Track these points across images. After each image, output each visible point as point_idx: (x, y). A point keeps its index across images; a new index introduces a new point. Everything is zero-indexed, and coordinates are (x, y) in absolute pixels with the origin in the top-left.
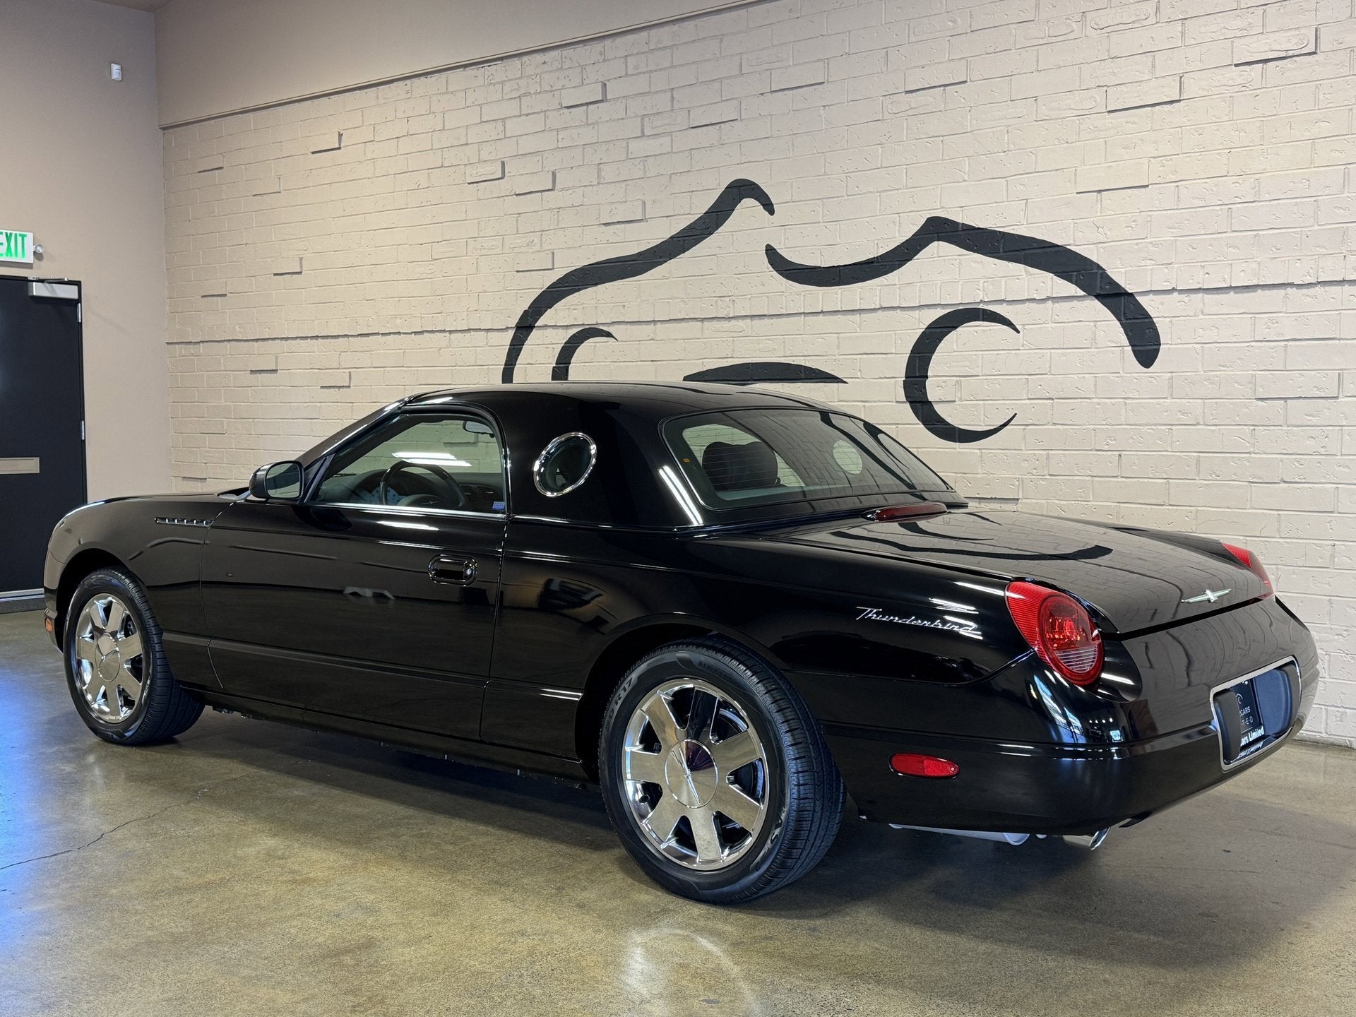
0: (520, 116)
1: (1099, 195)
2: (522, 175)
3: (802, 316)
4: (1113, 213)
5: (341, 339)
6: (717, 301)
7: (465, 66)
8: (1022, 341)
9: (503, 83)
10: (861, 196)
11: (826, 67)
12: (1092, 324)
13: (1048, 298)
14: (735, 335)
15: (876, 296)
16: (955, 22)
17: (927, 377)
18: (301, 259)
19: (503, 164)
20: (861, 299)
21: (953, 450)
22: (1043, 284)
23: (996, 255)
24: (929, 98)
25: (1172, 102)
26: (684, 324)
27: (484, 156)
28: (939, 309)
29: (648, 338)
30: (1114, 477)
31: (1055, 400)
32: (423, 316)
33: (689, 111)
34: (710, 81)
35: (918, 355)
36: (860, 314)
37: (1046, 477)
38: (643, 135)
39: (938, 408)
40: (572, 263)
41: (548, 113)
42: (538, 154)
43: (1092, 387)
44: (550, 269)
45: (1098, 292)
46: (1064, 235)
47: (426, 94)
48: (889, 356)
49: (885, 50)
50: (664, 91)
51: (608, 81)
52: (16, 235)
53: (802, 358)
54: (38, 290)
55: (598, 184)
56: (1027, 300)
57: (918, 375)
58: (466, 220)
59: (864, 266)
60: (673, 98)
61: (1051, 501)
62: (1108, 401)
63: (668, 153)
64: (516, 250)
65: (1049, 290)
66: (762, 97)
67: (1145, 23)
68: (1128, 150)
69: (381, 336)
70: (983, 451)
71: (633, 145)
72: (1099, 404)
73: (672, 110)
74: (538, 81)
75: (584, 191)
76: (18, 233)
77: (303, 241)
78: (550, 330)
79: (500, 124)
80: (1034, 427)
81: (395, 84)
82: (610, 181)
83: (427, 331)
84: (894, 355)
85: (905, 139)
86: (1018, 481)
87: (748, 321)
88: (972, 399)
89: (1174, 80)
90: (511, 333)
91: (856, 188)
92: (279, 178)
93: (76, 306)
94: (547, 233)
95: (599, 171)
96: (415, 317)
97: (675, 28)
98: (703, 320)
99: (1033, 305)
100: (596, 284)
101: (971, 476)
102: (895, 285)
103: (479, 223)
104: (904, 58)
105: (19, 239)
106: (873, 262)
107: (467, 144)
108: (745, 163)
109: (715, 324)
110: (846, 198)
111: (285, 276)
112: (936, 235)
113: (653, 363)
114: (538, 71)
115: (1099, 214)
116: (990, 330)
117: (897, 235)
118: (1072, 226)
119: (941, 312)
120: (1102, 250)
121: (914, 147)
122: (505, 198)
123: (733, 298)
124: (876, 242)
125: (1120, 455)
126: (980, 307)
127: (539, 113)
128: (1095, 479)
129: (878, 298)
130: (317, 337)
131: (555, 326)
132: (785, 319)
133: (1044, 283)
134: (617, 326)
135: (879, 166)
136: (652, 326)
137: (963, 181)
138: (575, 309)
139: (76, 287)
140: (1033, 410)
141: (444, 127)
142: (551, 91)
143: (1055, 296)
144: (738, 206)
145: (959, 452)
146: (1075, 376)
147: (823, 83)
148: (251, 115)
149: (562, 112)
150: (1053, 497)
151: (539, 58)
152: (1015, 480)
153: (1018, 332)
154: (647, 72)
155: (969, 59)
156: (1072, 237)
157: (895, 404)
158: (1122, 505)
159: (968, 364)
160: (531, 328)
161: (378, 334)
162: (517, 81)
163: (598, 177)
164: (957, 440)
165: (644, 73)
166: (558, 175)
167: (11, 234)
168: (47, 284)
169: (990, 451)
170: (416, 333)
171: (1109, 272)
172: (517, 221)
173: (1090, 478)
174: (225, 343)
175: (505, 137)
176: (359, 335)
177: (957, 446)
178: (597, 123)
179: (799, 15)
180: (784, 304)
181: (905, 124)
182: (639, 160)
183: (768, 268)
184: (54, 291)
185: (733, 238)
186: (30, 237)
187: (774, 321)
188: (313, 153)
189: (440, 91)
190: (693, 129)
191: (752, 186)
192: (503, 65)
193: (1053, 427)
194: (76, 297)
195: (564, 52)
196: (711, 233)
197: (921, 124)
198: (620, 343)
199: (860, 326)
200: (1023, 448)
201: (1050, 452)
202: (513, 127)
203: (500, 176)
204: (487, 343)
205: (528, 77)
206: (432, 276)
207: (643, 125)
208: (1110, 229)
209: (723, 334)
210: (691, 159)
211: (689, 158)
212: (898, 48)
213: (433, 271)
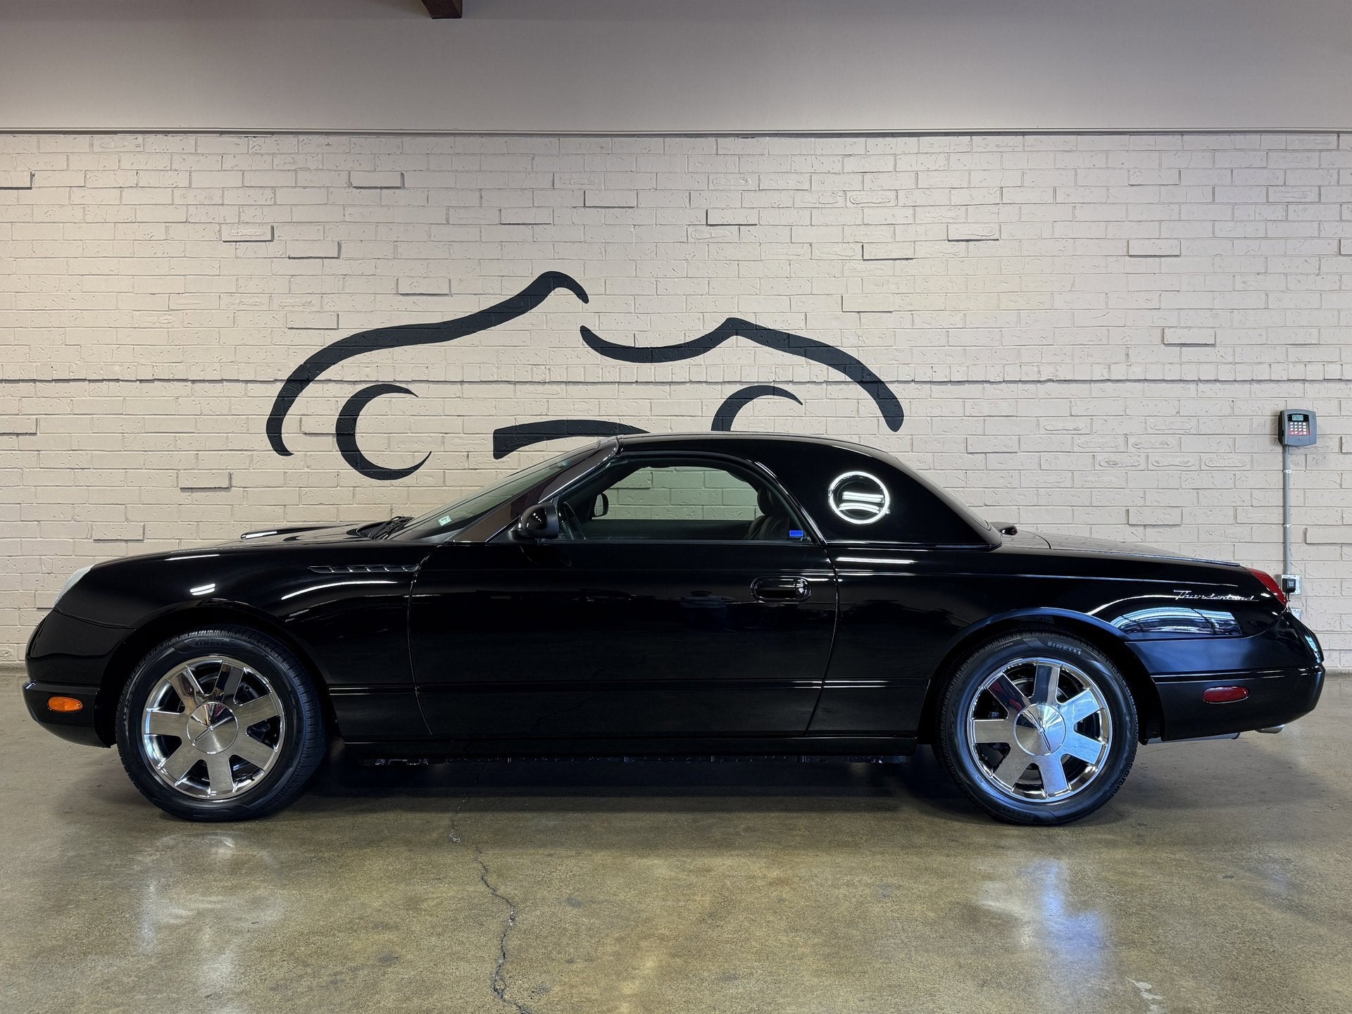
0: (296, 187)
1: (860, 315)
2: (297, 240)
3: (617, 384)
4: (869, 327)
7: (222, 133)
9: (273, 155)
10: (669, 296)
11: (636, 196)
12: (856, 400)
13: (825, 382)
14: (549, 396)
15: (685, 372)
16: (747, 181)
19: (273, 228)
20: (672, 374)
23: (783, 349)
24: (726, 232)
25: (907, 259)
26: (493, 385)
27: (245, 219)
28: (738, 385)
29: (454, 396)
32: (154, 364)
33: (499, 210)
34: (521, 189)
35: (722, 418)
36: (670, 385)
38: (448, 223)
40: (362, 325)
41: (331, 189)
42: (317, 224)
44: (335, 329)
45: (861, 380)
46: (835, 339)
47: (166, 151)
48: (696, 418)
49: (688, 192)
50: (472, 190)
51: (407, 171)
53: (616, 417)
56: (809, 382)
58: (219, 275)
59: (673, 349)
60: (481, 197)
63: (476, 241)
64: (286, 309)
65: (826, 376)
66: (575, 210)
67: (888, 205)
68: (877, 287)
69: (87, 382)
71: (436, 230)
73: (481, 207)
74: (320, 159)
75: (376, 263)
78: (333, 385)
79: (268, 193)
81: (119, 135)
82: (408, 257)
83: (160, 380)
84: (701, 417)
85: (707, 259)
87: (563, 386)
89: (911, 245)
90: (279, 386)
91: (665, 290)
94: (329, 296)
95: (396, 247)
96: (144, 365)
97: (485, 139)
98: (515, 383)
99: (812, 386)
100: (390, 347)
102: (702, 365)
103: (237, 280)
104: (705, 200)
106: (682, 347)
107: (223, 205)
109: (528, 387)
110: (655, 296)
112: (735, 331)
113: (459, 417)
114: (320, 150)
115: (859, 328)
116: (779, 402)
117: (702, 329)
118: (840, 333)
119: (739, 387)
121: (714, 265)
122: (274, 259)
123: (549, 367)
124: (684, 332)
127: (321, 187)
129: (687, 374)
131: (340, 381)
132: (599, 386)
133: (821, 371)
134: (417, 384)
135: (685, 276)
136: (458, 386)
137: (756, 294)
138: (368, 367)
141: (190, 185)
142: (338, 171)
143: (830, 380)
144: (552, 293)
147: (633, 207)
151: (323, 140)
153: (802, 404)
154: (452, 171)
155: (758, 209)
159: (763, 425)
160: (308, 381)
161: (84, 379)
162: (293, 156)
163: (394, 252)
165: (449, 171)
166: (344, 245)
170: (141, 381)
172: (290, 282)
175: (275, 204)
176: (53, 380)
178: (393, 206)
179: (610, 152)
181: (707, 248)
182: (443, 243)
183: (583, 345)
185: (546, 318)
187: (590, 387)
189: (186, 151)
190: (505, 226)
191: (566, 278)
192: (271, 138)
195: (353, 139)
196: (523, 312)
197: (719, 250)
199: (670, 395)
202: (285, 196)
203: (269, 239)
204: (246, 394)
205: (306, 154)
206: (169, 326)
207: (448, 214)
208: (867, 338)
209: (537, 396)
210: (501, 249)
211: (500, 248)
212: (699, 192)
213: (170, 321)
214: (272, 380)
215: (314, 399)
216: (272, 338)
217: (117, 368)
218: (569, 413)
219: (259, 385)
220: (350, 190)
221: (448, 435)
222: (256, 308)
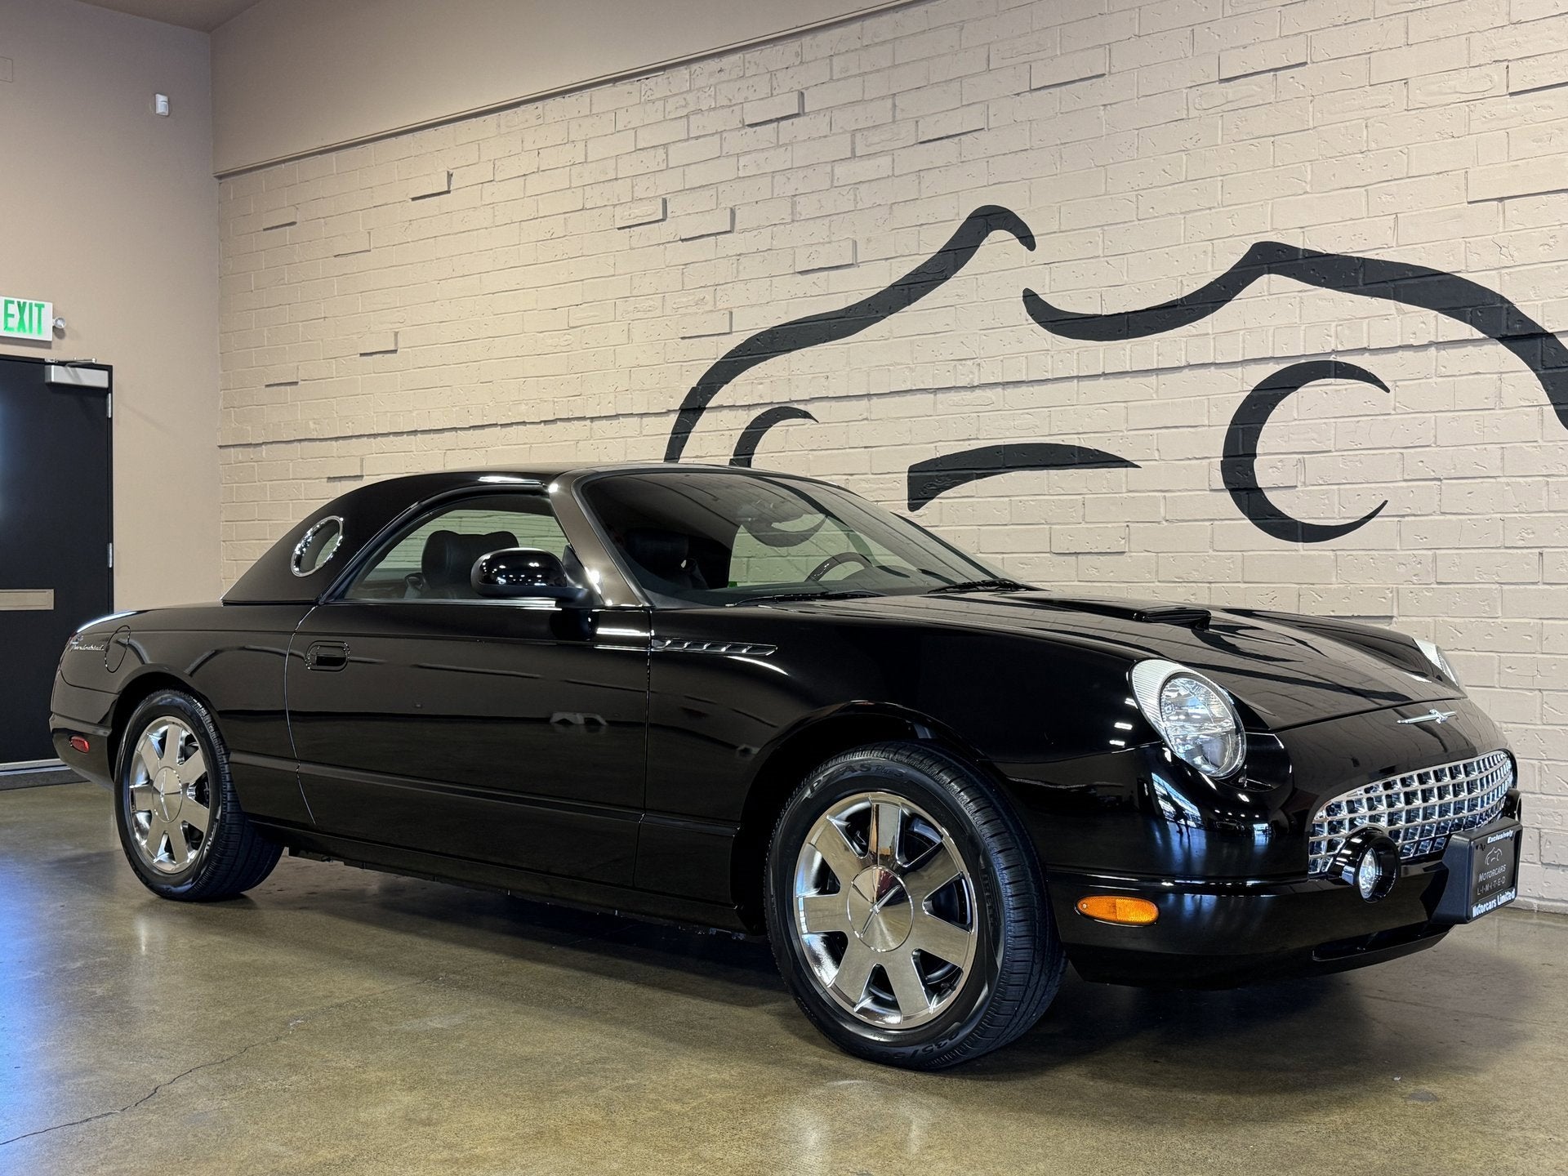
0: (688, 139)
1: (1500, 204)
2: (689, 214)
3: (1076, 381)
4: (1521, 227)
5: (447, 434)
6: (955, 366)
7: (615, 80)
8: (1393, 402)
9: (665, 99)
10: (1157, 220)
11: (1108, 55)
12: (1495, 376)
13: (1431, 344)
14: (979, 408)
15: (1181, 349)
17: (1255, 455)
18: (396, 334)
19: (665, 202)
20: (1159, 355)
21: (1293, 553)
22: (1423, 325)
23: (1353, 288)
24: (1254, 87)
26: (909, 398)
27: (638, 195)
28: (1271, 364)
29: (860, 417)
30: (1533, 583)
31: (1444, 481)
32: (556, 399)
33: (917, 122)
34: (946, 81)
35: (1242, 427)
36: (1157, 375)
37: (1432, 586)
38: (855, 156)
39: (1270, 496)
40: (757, 324)
41: (724, 135)
42: (710, 187)
43: (1498, 462)
44: (729, 333)
45: (1504, 333)
46: (1451, 258)
47: (564, 118)
48: (1199, 429)
49: (1190, 28)
50: (883, 98)
51: (807, 88)
52: (31, 304)
53: (1076, 436)
54: (57, 375)
55: (793, 221)
56: (1400, 347)
57: (1241, 453)
58: (613, 276)
59: (1162, 311)
60: (894, 106)
61: (1440, 619)
62: (1521, 480)
63: (888, 176)
64: (680, 311)
65: (1433, 331)
66: (1017, 98)
68: (1539, 144)
69: (499, 427)
70: (1338, 553)
71: (840, 170)
72: (1508, 484)
73: (894, 122)
74: (713, 93)
75: (772, 231)
76: (34, 302)
77: (398, 311)
78: (725, 412)
79: (661, 151)
80: (1413, 518)
81: (523, 107)
82: (808, 217)
83: (560, 419)
84: (1206, 428)
85: (1220, 142)
86: (1391, 592)
87: (999, 390)
88: (1321, 482)
90: (673, 418)
91: (1151, 210)
92: (369, 233)
93: (106, 397)
94: (722, 287)
95: (794, 205)
96: (546, 401)
97: (898, 16)
98: (936, 391)
99: (1408, 354)
100: (789, 351)
101: (1322, 586)
102: (1208, 334)
103: (632, 279)
104: (1217, 37)
105: (35, 310)
106: (1175, 306)
107: (616, 179)
108: (994, 184)
109: (953, 396)
110: (1137, 223)
111: (374, 356)
112: (1265, 266)
113: (866, 450)
114: (712, 81)
115: (1501, 230)
116: (1346, 389)
117: (1209, 268)
118: (1463, 246)
119: (1273, 369)
120: (1507, 277)
121: (1232, 151)
122: (667, 245)
123: (978, 361)
124: (1180, 279)
125: (1541, 554)
126: (1331, 359)
127: (713, 134)
128: (1505, 587)
129: (1183, 353)
130: (415, 432)
131: (734, 406)
132: (1048, 386)
133: (1424, 323)
134: (817, 404)
135: (1183, 180)
136: (865, 402)
137: (1304, 193)
138: (761, 384)
139: (106, 373)
140: (1412, 495)
141: (586, 159)
142: (730, 106)
143: (1441, 340)
144: (985, 241)
145: (1302, 556)
146: (1472, 448)
147: (1104, 75)
148: (334, 154)
149: (743, 132)
150: (1443, 613)
151: (713, 65)
152: (1387, 592)
153: (1388, 391)
154: (860, 75)
155: (1310, 34)
156: (1464, 261)
157: (1208, 492)
158: (1545, 622)
159: (1315, 436)
160: (701, 409)
161: (495, 425)
162: (685, 95)
163: (792, 212)
164: (1300, 537)
165: (855, 76)
166: (738, 213)
167: (25, 303)
168: (69, 368)
169: (1348, 553)
170: (545, 422)
171: (1518, 306)
172: (683, 274)
173: (1498, 585)
174: (295, 444)
175: (668, 168)
176: (471, 427)
177: (1301, 548)
178: (791, 143)
180: (1050, 367)
181: (1220, 122)
182: (850, 187)
183: (1027, 320)
184: (77, 376)
185: (977, 283)
186: (48, 308)
187: (1036, 388)
188: (413, 199)
189: (581, 114)
190: (923, 145)
191: (1005, 215)
192: (665, 76)
193: (1442, 517)
194: (106, 385)
195: (747, 56)
196: (946, 278)
197: (1242, 121)
198: (822, 425)
199: (1157, 392)
200: (1398, 548)
201: (1437, 551)
202: (677, 155)
203: (661, 218)
204: (641, 432)
205: (698, 90)
206: (569, 348)
207: (853, 143)
208: (1518, 249)
209: (966, 409)
210: (919, 183)
211: (917, 181)
212: (1208, 25)
213: (570, 342)
214: (664, 411)
215: (707, 434)
216: (665, 353)
217: (523, 407)
218: (1008, 434)
219: (653, 419)
220: (745, 131)
221: (855, 477)
222: (650, 315)
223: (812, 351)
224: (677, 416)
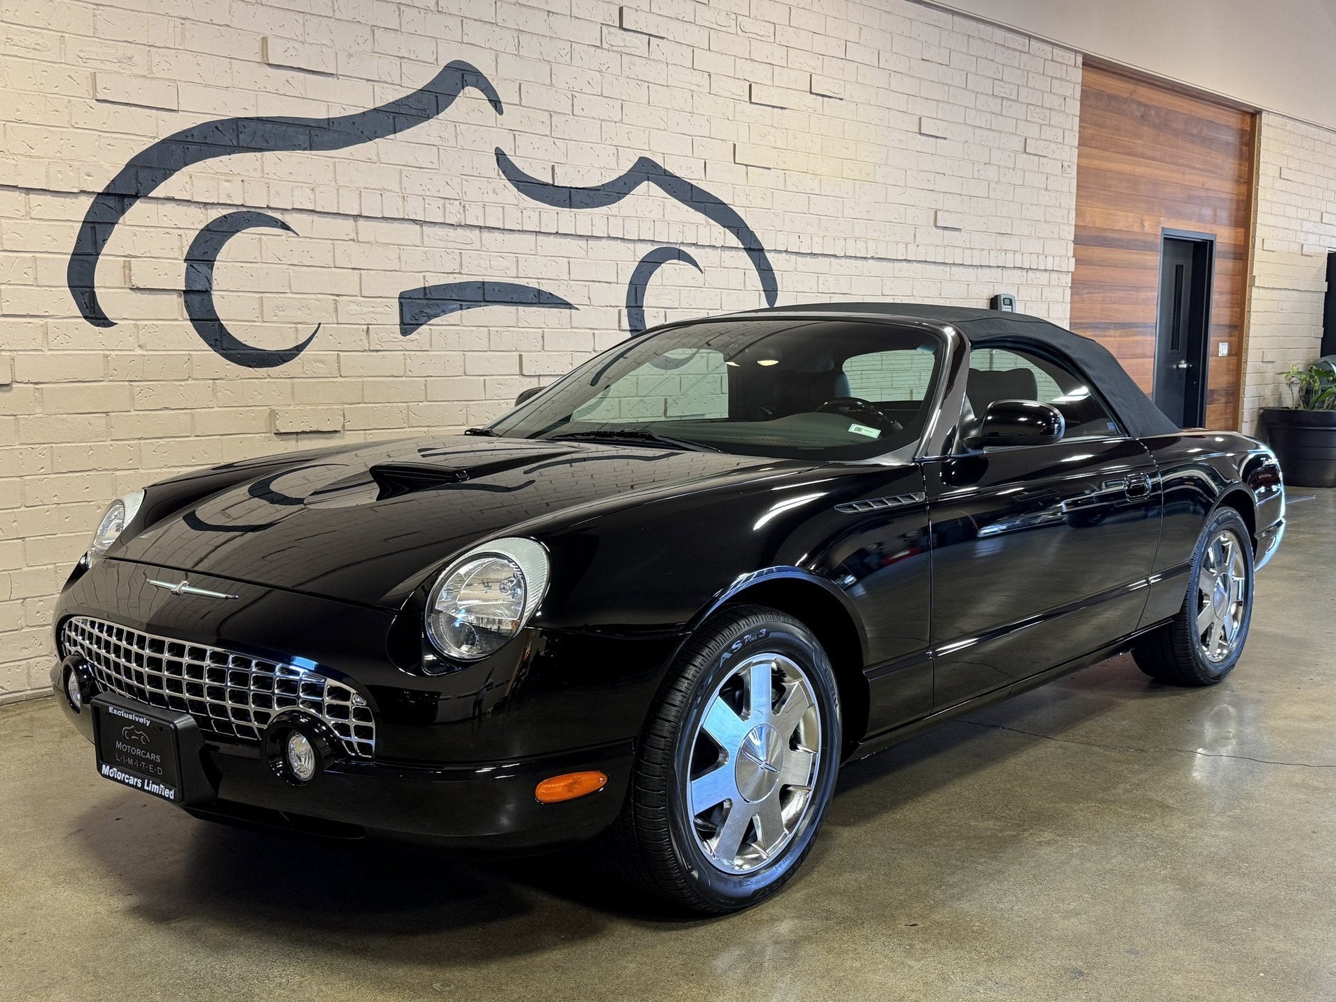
6: (443, 203)
8: (704, 280)
10: (586, 119)
12: (744, 271)
13: (722, 247)
14: (462, 246)
17: (643, 307)
20: (592, 225)
23: (688, 203)
24: (638, 42)
25: (782, 108)
26: (398, 225)
29: (347, 238)
35: (635, 286)
36: (588, 240)
44: (174, 111)
45: (749, 246)
53: (536, 280)
56: (709, 246)
57: (637, 305)
59: (594, 191)
64: (90, 64)
65: (723, 239)
67: (768, 39)
84: (617, 285)
87: (479, 232)
89: (785, 92)
90: (86, 204)
94: (160, 51)
98: (423, 223)
99: (711, 251)
100: (261, 150)
102: (618, 215)
106: (599, 190)
108: (468, 44)
112: (646, 175)
113: (355, 271)
116: (683, 268)
117: (616, 168)
119: (651, 248)
123: (463, 203)
129: (606, 226)
132: (517, 236)
133: (719, 233)
134: (298, 216)
138: (228, 181)
143: (728, 246)
144: (461, 94)
153: (701, 272)
156: (732, 199)
160: (135, 198)
180: (520, 220)
185: (456, 131)
187: (508, 236)
191: (477, 75)
196: (429, 117)
198: (301, 240)
199: (586, 253)
204: (28, 213)
209: (449, 245)
214: (76, 190)
216: (70, 114)
218: (486, 272)
219: (49, 197)
221: (342, 298)
222: (37, 55)
223: (290, 156)
224: (93, 199)
